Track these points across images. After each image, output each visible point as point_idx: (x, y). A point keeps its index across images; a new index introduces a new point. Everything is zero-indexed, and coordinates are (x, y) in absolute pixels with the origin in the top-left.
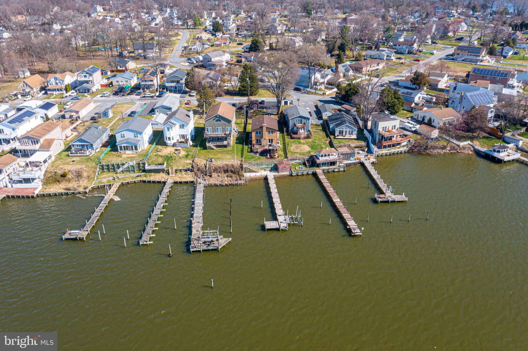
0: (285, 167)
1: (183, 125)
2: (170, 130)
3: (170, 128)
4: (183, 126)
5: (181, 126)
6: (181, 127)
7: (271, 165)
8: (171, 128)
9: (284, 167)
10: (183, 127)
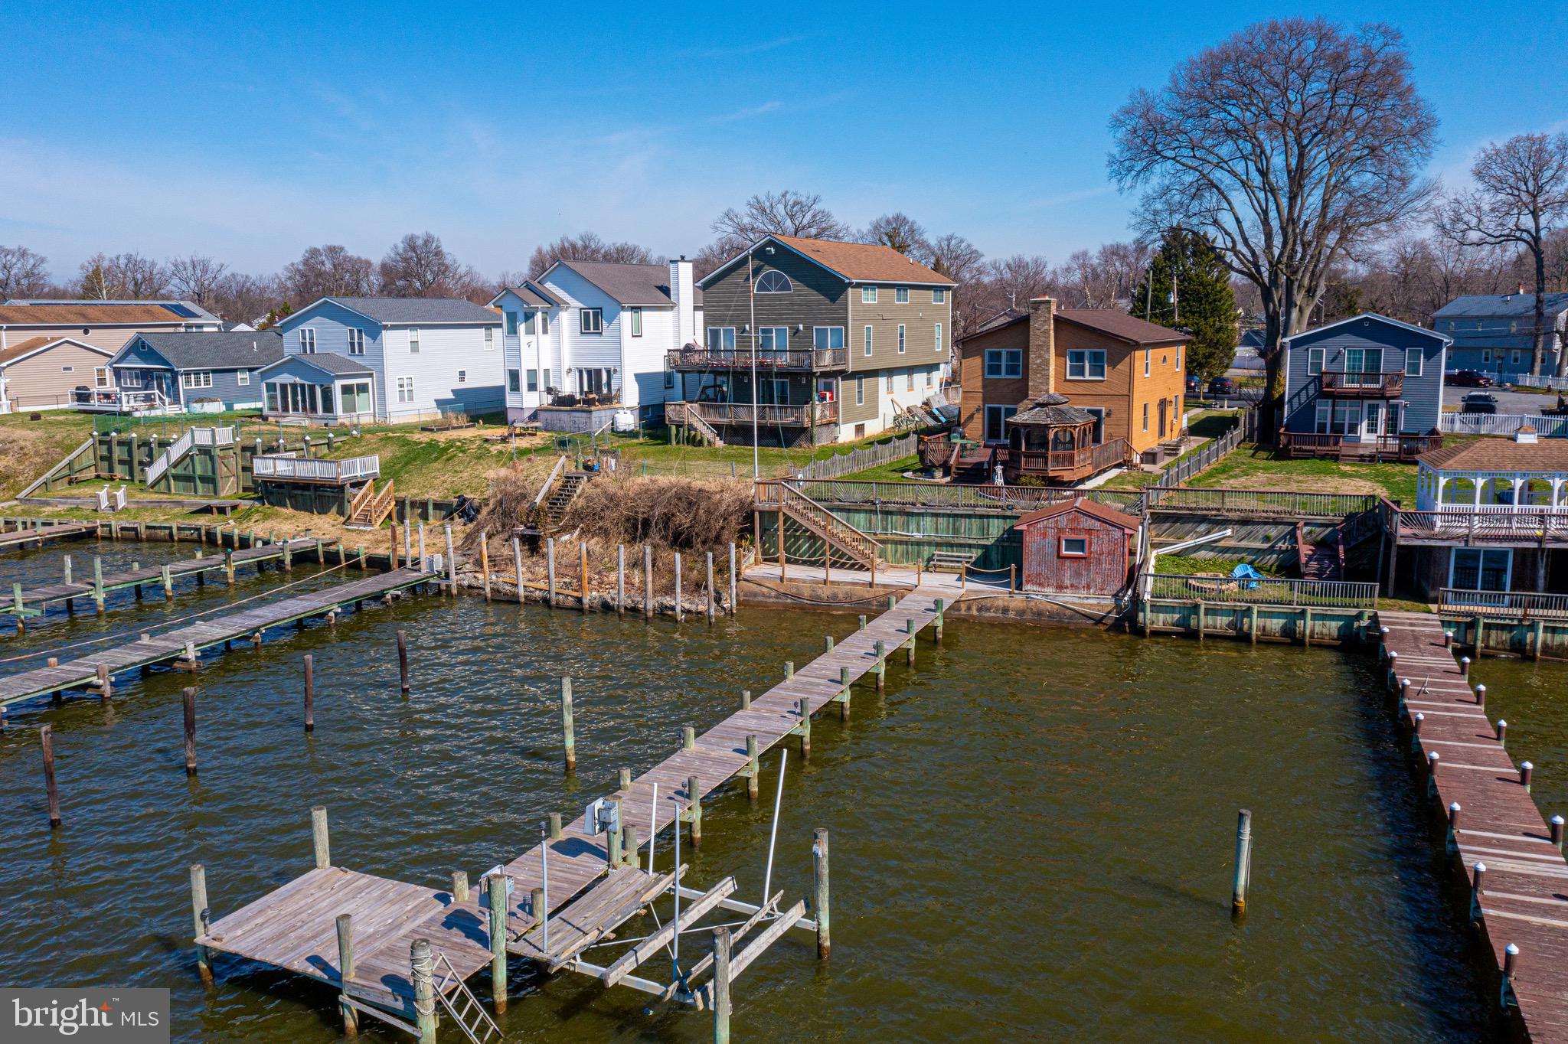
0: (1079, 544)
1: (598, 313)
2: (522, 328)
3: (521, 316)
4: (596, 315)
5: (587, 315)
6: (587, 327)
7: (984, 531)
8: (529, 316)
9: (1072, 544)
10: (596, 327)
